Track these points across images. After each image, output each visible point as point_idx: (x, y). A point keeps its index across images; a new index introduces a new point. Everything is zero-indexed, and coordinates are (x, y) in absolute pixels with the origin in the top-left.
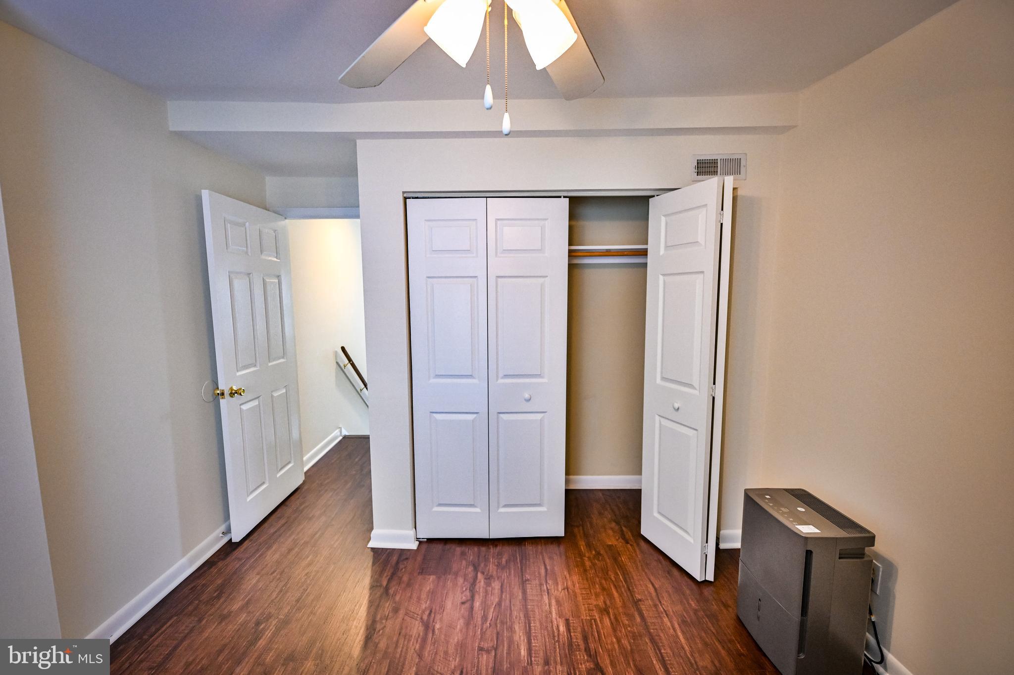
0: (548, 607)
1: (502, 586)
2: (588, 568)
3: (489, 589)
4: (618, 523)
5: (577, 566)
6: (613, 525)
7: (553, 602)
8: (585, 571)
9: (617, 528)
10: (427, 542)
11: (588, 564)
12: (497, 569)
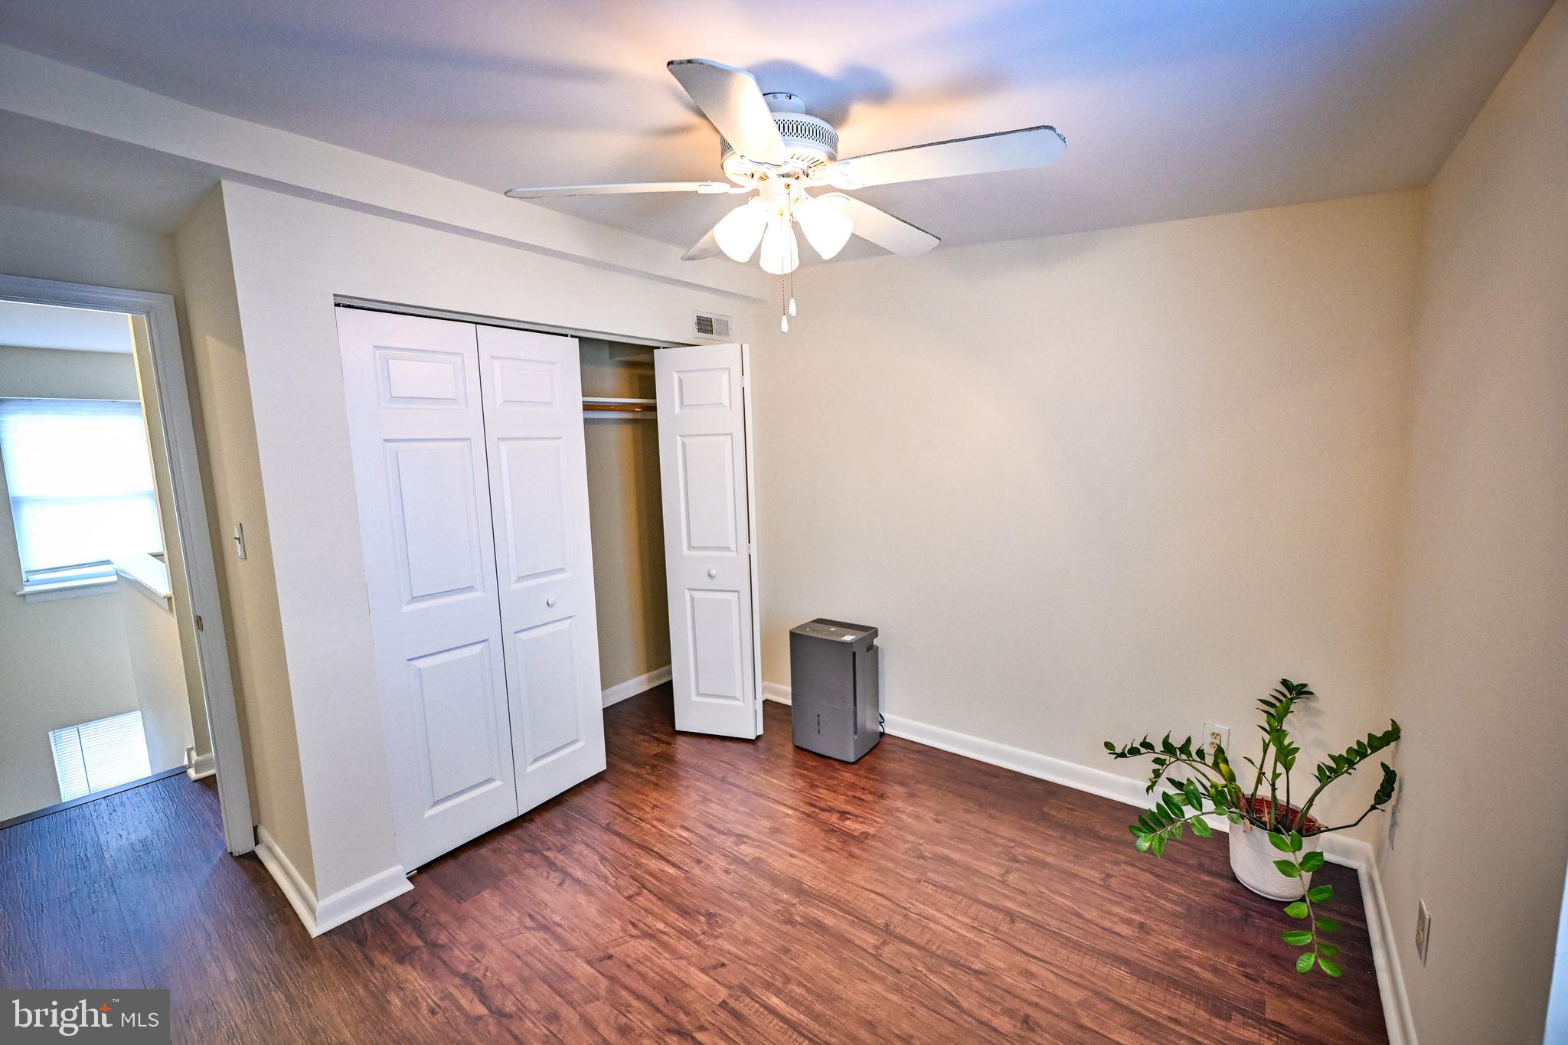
0: (654, 829)
1: (587, 845)
2: (656, 781)
3: (576, 856)
4: (645, 734)
5: (645, 786)
6: (641, 737)
7: (655, 823)
8: (656, 784)
9: (647, 738)
10: (418, 872)
11: (653, 779)
12: (562, 837)
